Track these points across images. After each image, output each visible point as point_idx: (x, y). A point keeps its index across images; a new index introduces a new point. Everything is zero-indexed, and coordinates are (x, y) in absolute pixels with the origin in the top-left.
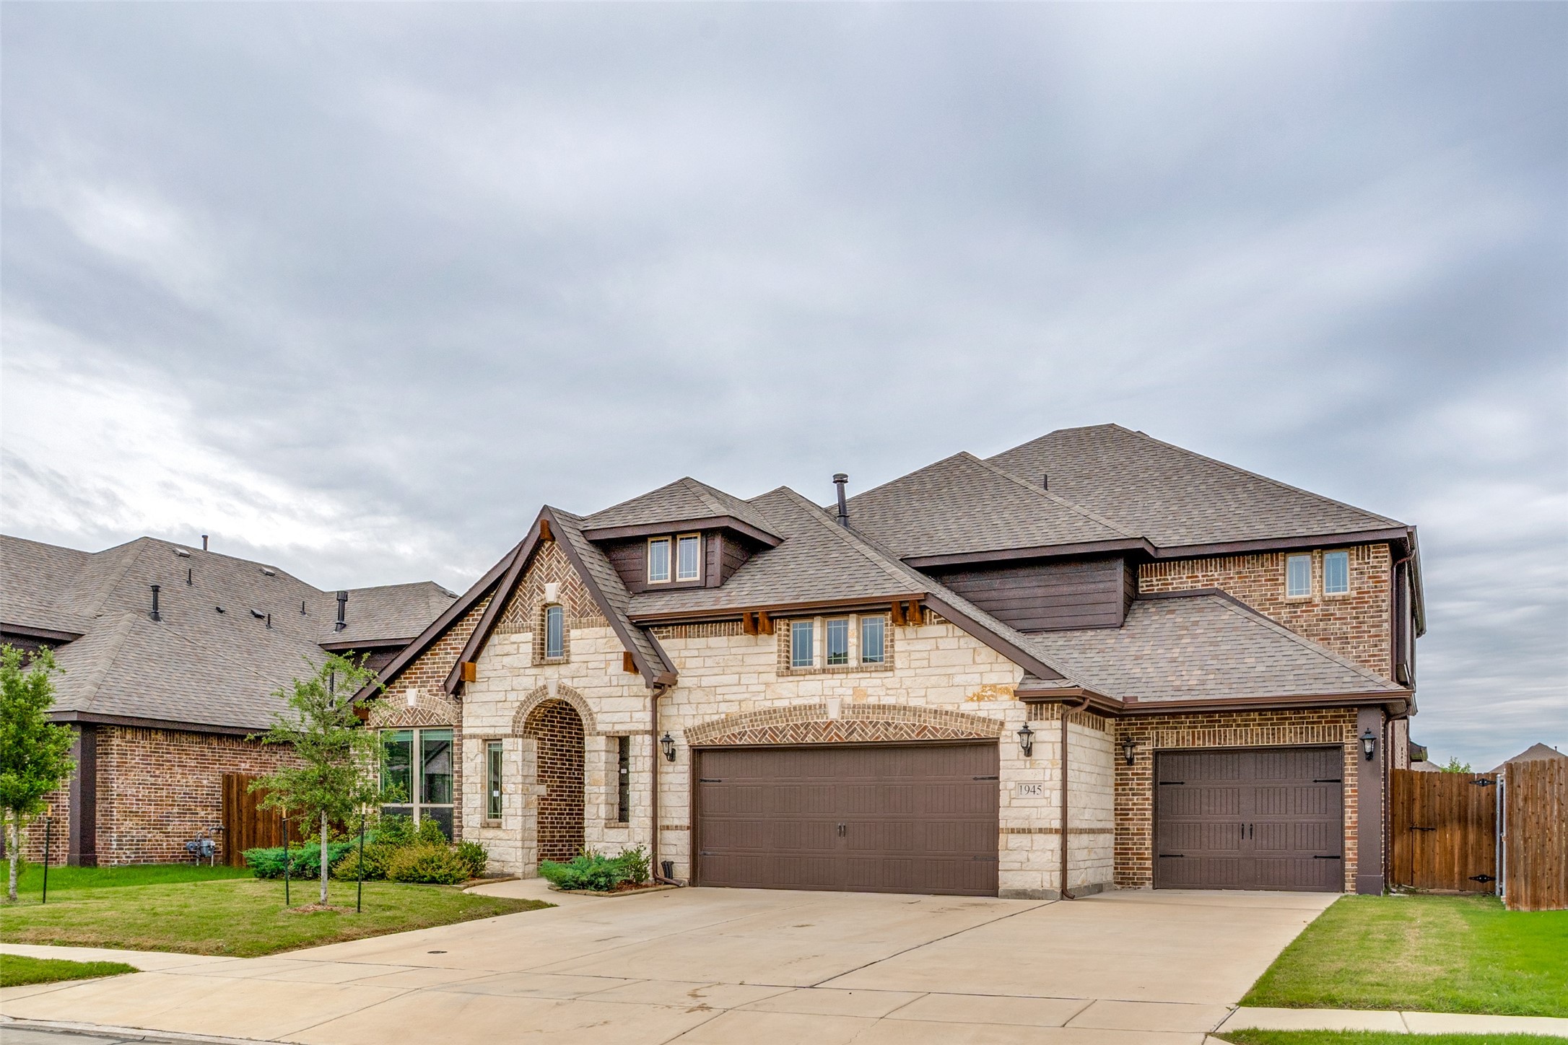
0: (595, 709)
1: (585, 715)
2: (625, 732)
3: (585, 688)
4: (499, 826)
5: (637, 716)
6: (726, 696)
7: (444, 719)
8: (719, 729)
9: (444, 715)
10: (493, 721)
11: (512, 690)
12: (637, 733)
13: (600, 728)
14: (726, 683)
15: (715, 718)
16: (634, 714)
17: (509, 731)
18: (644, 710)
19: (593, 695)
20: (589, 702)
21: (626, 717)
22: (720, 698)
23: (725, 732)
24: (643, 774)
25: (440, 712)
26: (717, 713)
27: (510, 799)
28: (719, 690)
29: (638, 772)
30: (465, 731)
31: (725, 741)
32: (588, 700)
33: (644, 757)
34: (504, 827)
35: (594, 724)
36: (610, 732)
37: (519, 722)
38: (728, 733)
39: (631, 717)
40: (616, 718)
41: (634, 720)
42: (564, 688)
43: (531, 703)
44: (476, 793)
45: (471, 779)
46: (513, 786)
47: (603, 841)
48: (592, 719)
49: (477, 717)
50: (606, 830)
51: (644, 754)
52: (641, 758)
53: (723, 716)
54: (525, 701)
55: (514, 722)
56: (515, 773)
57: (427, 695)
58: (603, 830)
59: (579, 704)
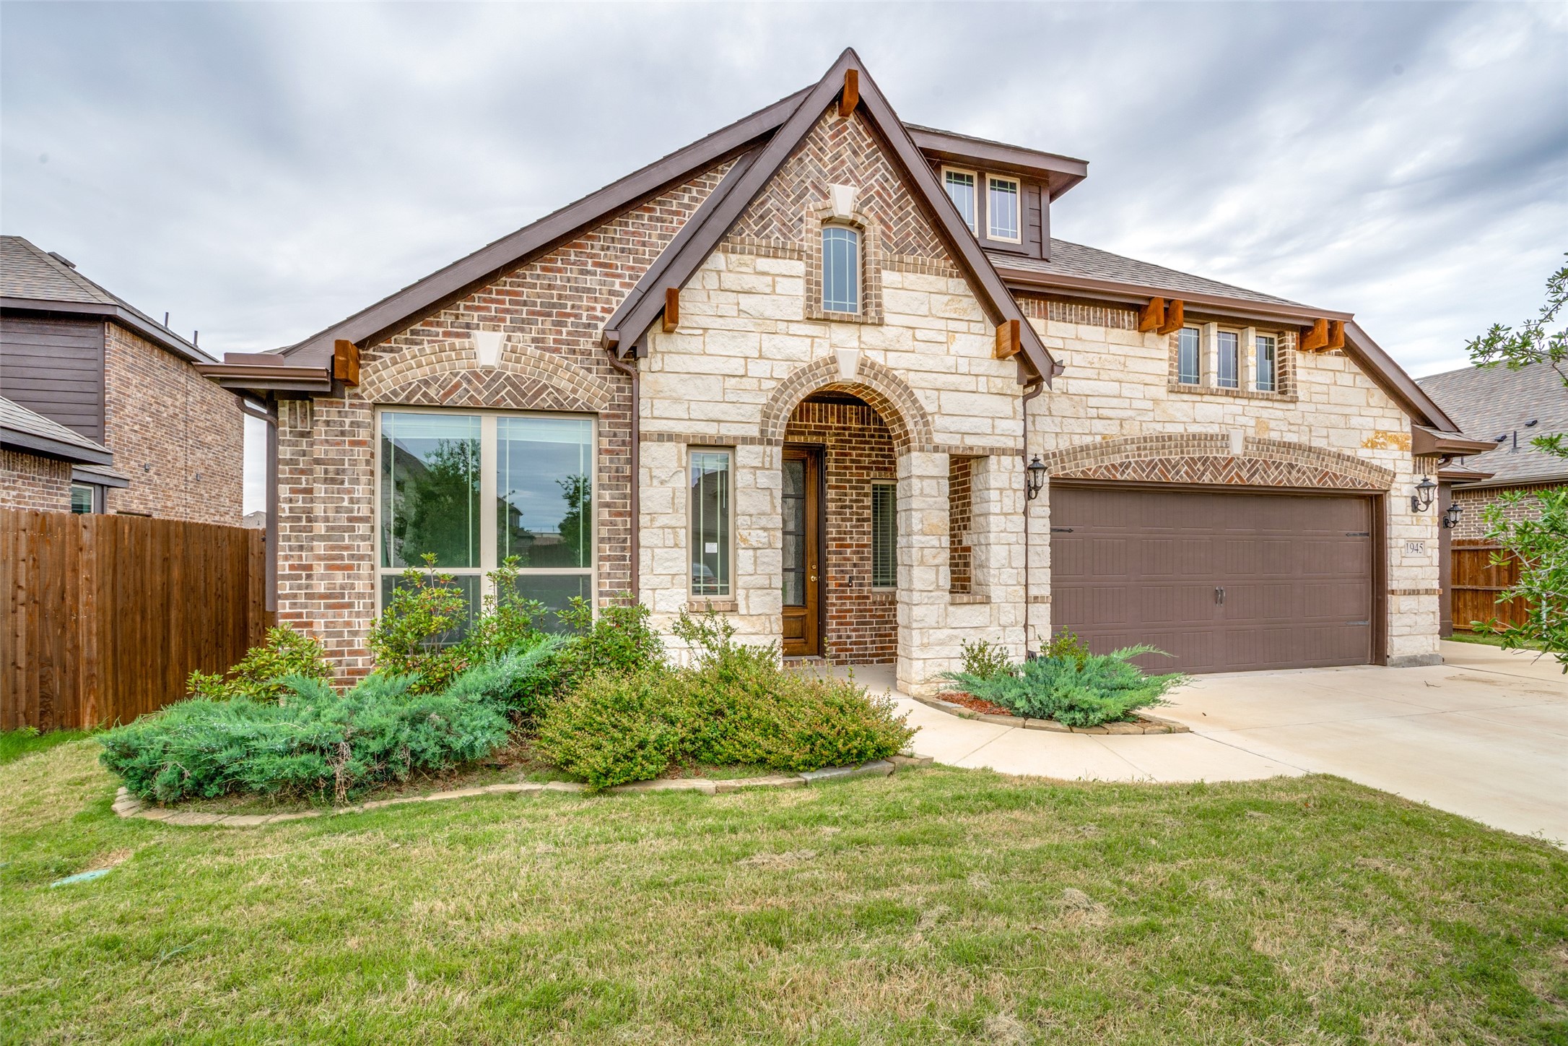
0: (930, 408)
1: (913, 417)
2: (984, 449)
3: (909, 370)
4: (734, 609)
5: (1003, 425)
6: (1101, 411)
7: (576, 400)
8: (1095, 457)
9: (574, 391)
10: (716, 411)
11: (761, 357)
12: (1003, 452)
13: (938, 439)
14: (1103, 391)
15: (1088, 440)
16: (997, 422)
17: (754, 431)
18: (1014, 418)
19: (924, 384)
20: (918, 394)
21: (985, 426)
22: (1093, 412)
23: (1102, 461)
24: (1015, 518)
25: (563, 384)
26: (1090, 433)
27: (756, 558)
28: (1092, 402)
29: (1006, 514)
30: (645, 426)
31: (1102, 474)
32: (914, 391)
33: (1015, 490)
34: (742, 610)
35: (929, 432)
36: (957, 447)
37: (777, 417)
38: (1106, 463)
39: (993, 427)
40: (967, 425)
41: (997, 431)
42: (873, 366)
43: (802, 385)
44: (676, 545)
45: (662, 521)
46: (760, 532)
47: (945, 627)
48: (926, 424)
49: (677, 400)
50: (951, 609)
51: (1015, 486)
52: (1010, 493)
53: (1098, 439)
54: (791, 381)
55: (766, 416)
56: (768, 509)
57: (531, 350)
58: (946, 609)
59: (899, 396)
